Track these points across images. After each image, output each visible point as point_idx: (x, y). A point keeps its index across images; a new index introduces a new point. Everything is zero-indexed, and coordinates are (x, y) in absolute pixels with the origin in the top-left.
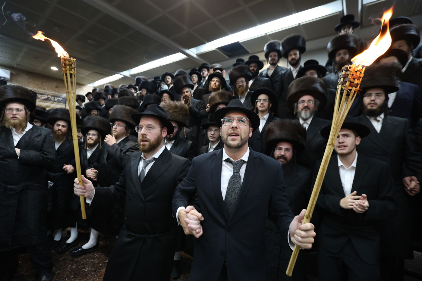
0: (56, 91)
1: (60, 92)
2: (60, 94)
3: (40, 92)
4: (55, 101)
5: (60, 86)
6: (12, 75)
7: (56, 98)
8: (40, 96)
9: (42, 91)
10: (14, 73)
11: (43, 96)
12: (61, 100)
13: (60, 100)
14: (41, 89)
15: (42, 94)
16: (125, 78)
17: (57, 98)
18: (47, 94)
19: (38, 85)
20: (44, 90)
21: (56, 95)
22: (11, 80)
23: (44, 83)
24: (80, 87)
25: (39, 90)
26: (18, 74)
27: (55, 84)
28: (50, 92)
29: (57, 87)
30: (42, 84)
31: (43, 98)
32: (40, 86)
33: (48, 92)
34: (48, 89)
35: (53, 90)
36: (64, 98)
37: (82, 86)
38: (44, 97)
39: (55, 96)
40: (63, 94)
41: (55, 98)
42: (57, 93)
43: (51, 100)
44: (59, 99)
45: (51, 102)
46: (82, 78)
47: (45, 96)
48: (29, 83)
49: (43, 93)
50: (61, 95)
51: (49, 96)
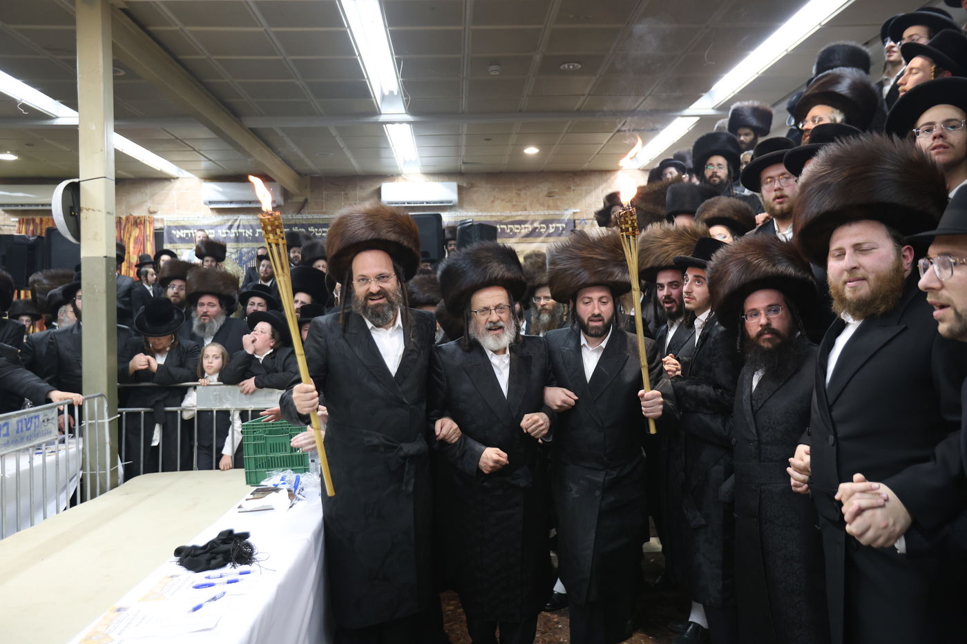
0: (549, 207)
1: (557, 208)
2: (557, 212)
3: (517, 218)
4: (549, 235)
5: (557, 190)
6: (460, 190)
7: (550, 225)
8: (517, 229)
9: (519, 215)
10: (465, 185)
11: (523, 226)
12: (563, 229)
13: (561, 229)
14: (518, 211)
15: (521, 223)
17: (554, 225)
18: (530, 218)
19: (510, 201)
20: (526, 210)
21: (549, 217)
22: (460, 204)
23: (522, 193)
24: (606, 181)
25: (513, 213)
26: (472, 186)
27: (544, 188)
28: (537, 213)
29: (550, 195)
30: (519, 195)
31: (524, 232)
32: (514, 203)
33: (532, 213)
34: (531, 205)
35: (542, 206)
36: (569, 220)
37: (609, 175)
38: (527, 228)
39: (547, 222)
40: (566, 210)
41: (548, 227)
42: (552, 212)
43: (540, 235)
44: (557, 228)
45: (541, 239)
47: (526, 226)
48: (493, 202)
49: (523, 219)
50: (562, 215)
51: (536, 225)
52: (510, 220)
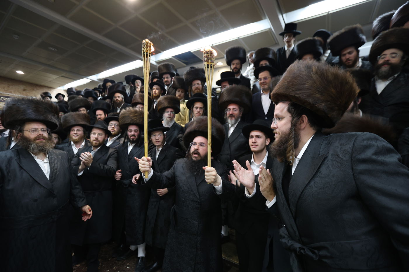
0: (23, 94)
1: (27, 95)
3: (6, 95)
5: (28, 89)
8: (6, 99)
9: (8, 94)
15: (8, 97)
16: (93, 82)
19: (3, 88)
20: (11, 93)
23: (11, 87)
25: (5, 93)
27: (22, 87)
28: (17, 95)
29: (24, 90)
30: (8, 87)
32: (6, 89)
33: (14, 95)
34: (14, 92)
35: (20, 93)
46: (50, 81)
49: (10, 96)
52: (3, 95)
